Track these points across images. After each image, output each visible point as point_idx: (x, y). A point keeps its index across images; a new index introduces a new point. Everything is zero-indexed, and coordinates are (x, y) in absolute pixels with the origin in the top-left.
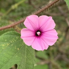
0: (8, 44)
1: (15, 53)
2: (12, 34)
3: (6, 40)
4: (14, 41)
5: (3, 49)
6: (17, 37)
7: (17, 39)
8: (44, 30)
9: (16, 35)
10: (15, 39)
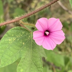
0: (14, 39)
1: (21, 47)
2: (18, 30)
3: (13, 35)
4: (20, 35)
5: (10, 44)
6: (23, 32)
7: (23, 34)
8: (52, 30)
9: (23, 30)
10: (21, 33)
